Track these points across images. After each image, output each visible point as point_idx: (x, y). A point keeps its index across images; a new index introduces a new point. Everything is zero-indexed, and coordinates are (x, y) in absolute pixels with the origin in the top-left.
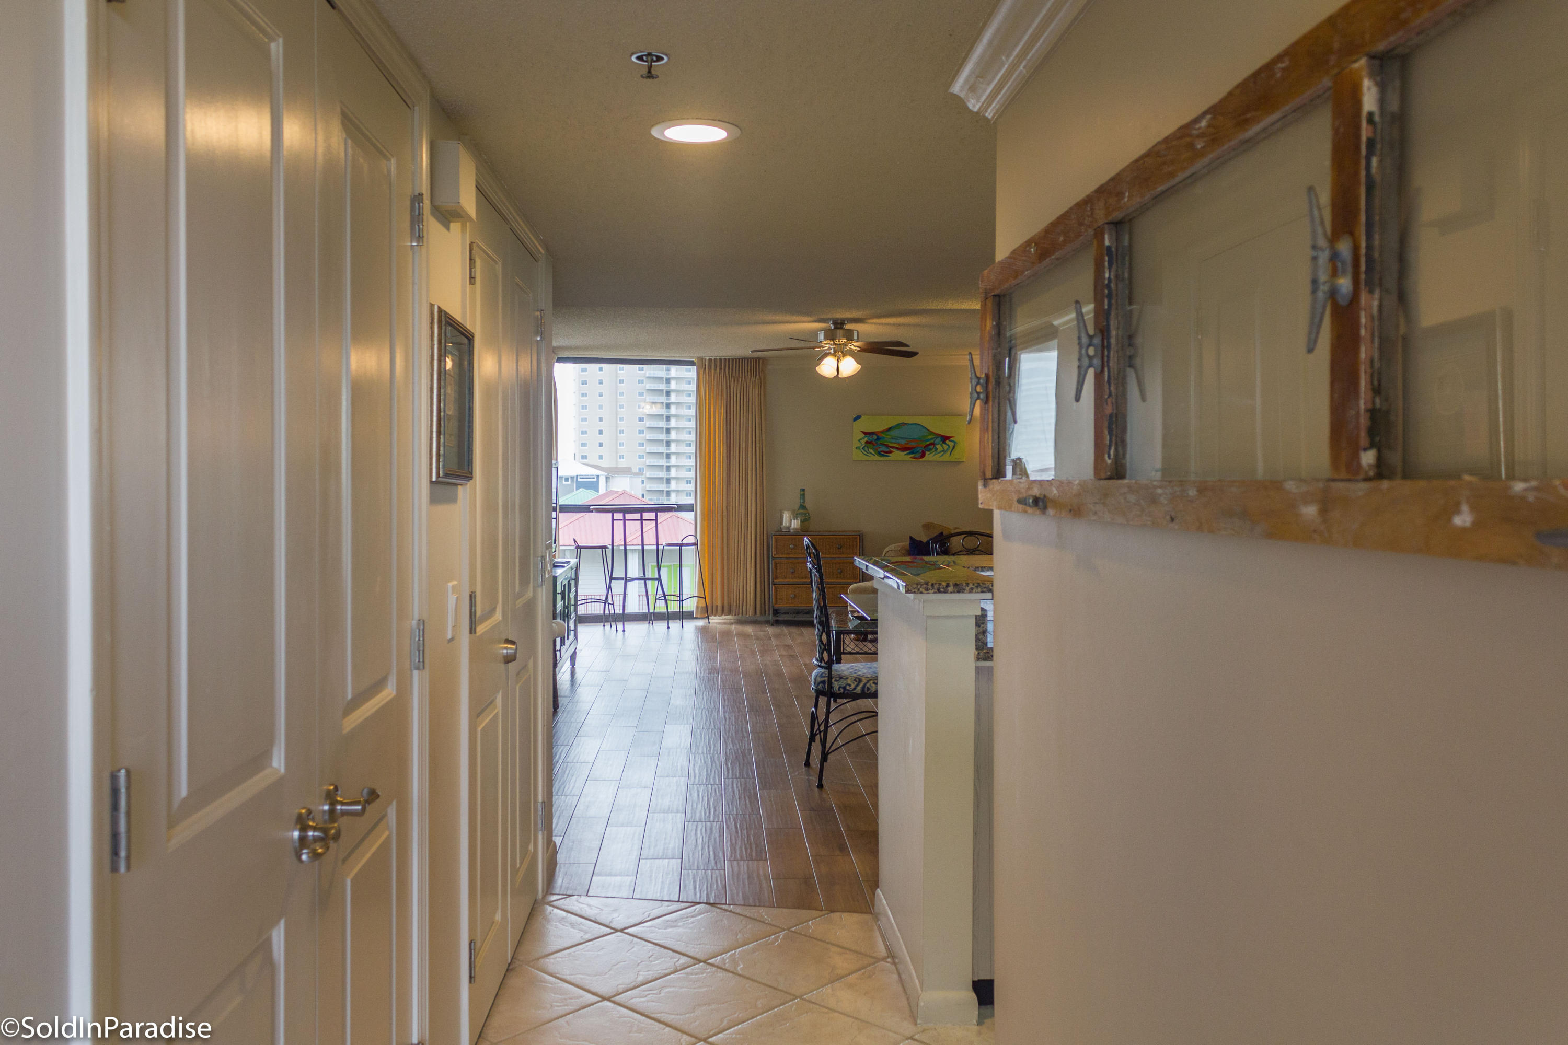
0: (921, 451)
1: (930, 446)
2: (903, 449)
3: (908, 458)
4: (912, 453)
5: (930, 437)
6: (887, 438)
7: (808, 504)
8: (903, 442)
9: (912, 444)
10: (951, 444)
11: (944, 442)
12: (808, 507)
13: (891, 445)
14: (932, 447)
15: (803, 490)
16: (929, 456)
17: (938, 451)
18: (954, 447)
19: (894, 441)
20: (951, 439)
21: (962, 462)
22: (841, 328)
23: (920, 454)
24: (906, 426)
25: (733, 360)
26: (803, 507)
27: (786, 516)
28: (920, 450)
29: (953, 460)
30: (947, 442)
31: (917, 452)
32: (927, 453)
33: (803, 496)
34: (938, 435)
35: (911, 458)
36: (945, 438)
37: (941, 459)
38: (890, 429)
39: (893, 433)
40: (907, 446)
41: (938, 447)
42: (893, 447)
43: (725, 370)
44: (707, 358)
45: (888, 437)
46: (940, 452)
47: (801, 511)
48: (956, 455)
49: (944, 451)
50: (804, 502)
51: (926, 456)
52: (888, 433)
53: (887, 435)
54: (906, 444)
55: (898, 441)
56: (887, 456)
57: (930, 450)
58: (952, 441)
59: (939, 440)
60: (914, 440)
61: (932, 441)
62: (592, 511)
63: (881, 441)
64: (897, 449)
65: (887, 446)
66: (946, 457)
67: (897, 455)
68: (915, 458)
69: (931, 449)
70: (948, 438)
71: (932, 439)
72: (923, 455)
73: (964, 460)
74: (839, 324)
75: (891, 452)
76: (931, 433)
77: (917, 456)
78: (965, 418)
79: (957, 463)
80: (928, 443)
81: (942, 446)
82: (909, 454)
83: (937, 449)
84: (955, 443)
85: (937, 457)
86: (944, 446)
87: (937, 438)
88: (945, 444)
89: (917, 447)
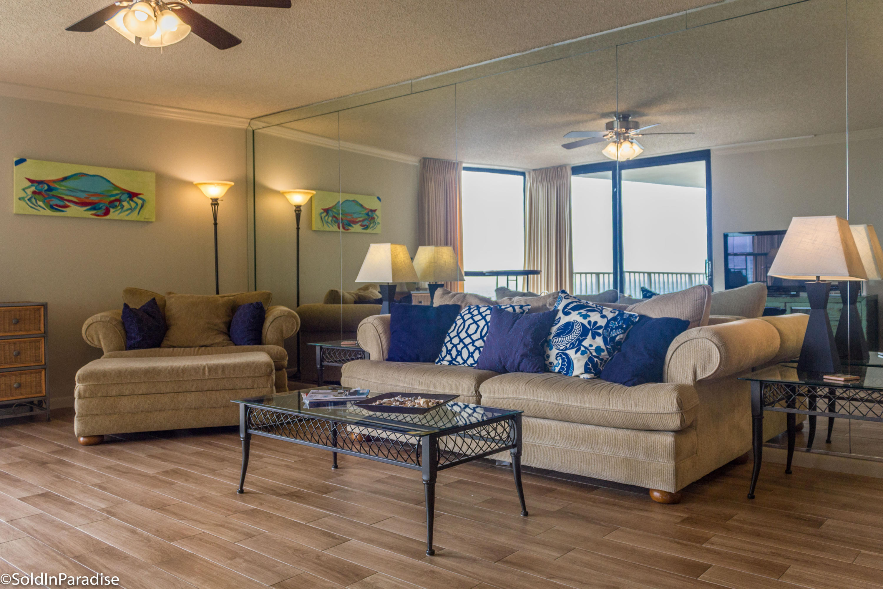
0: (104, 208)
1: (115, 203)
2: (82, 204)
3: (89, 214)
4: (94, 209)
5: (115, 192)
6: (61, 190)
8: (83, 196)
9: (94, 199)
10: (140, 202)
11: (131, 199)
13: (66, 198)
14: (117, 203)
16: (114, 214)
17: (125, 208)
18: (142, 206)
19: (67, 192)
20: (140, 196)
21: (151, 222)
23: (104, 211)
24: (84, 179)
28: (103, 206)
29: (142, 219)
30: (135, 199)
31: (100, 208)
32: (112, 210)
34: (125, 191)
35: (92, 214)
36: (132, 195)
38: (65, 179)
39: (69, 184)
40: (87, 201)
41: (125, 204)
42: (69, 201)
45: (63, 188)
46: (127, 210)
48: (144, 214)
49: (132, 209)
51: (111, 213)
52: (63, 183)
53: (61, 186)
54: (86, 198)
55: (75, 194)
56: (63, 211)
57: (115, 207)
58: (140, 199)
59: (125, 196)
60: (96, 194)
61: (118, 197)
63: (54, 193)
64: (75, 203)
65: (62, 199)
66: (134, 216)
67: (74, 211)
68: (98, 215)
70: (136, 195)
71: (117, 194)
72: (107, 212)
73: (153, 220)
75: (66, 206)
76: (116, 187)
77: (100, 212)
78: (154, 175)
79: (147, 223)
80: (113, 198)
81: (128, 203)
82: (90, 210)
83: (123, 207)
84: (144, 200)
85: (124, 216)
86: (131, 203)
87: (123, 194)
88: (132, 201)
89: (99, 202)
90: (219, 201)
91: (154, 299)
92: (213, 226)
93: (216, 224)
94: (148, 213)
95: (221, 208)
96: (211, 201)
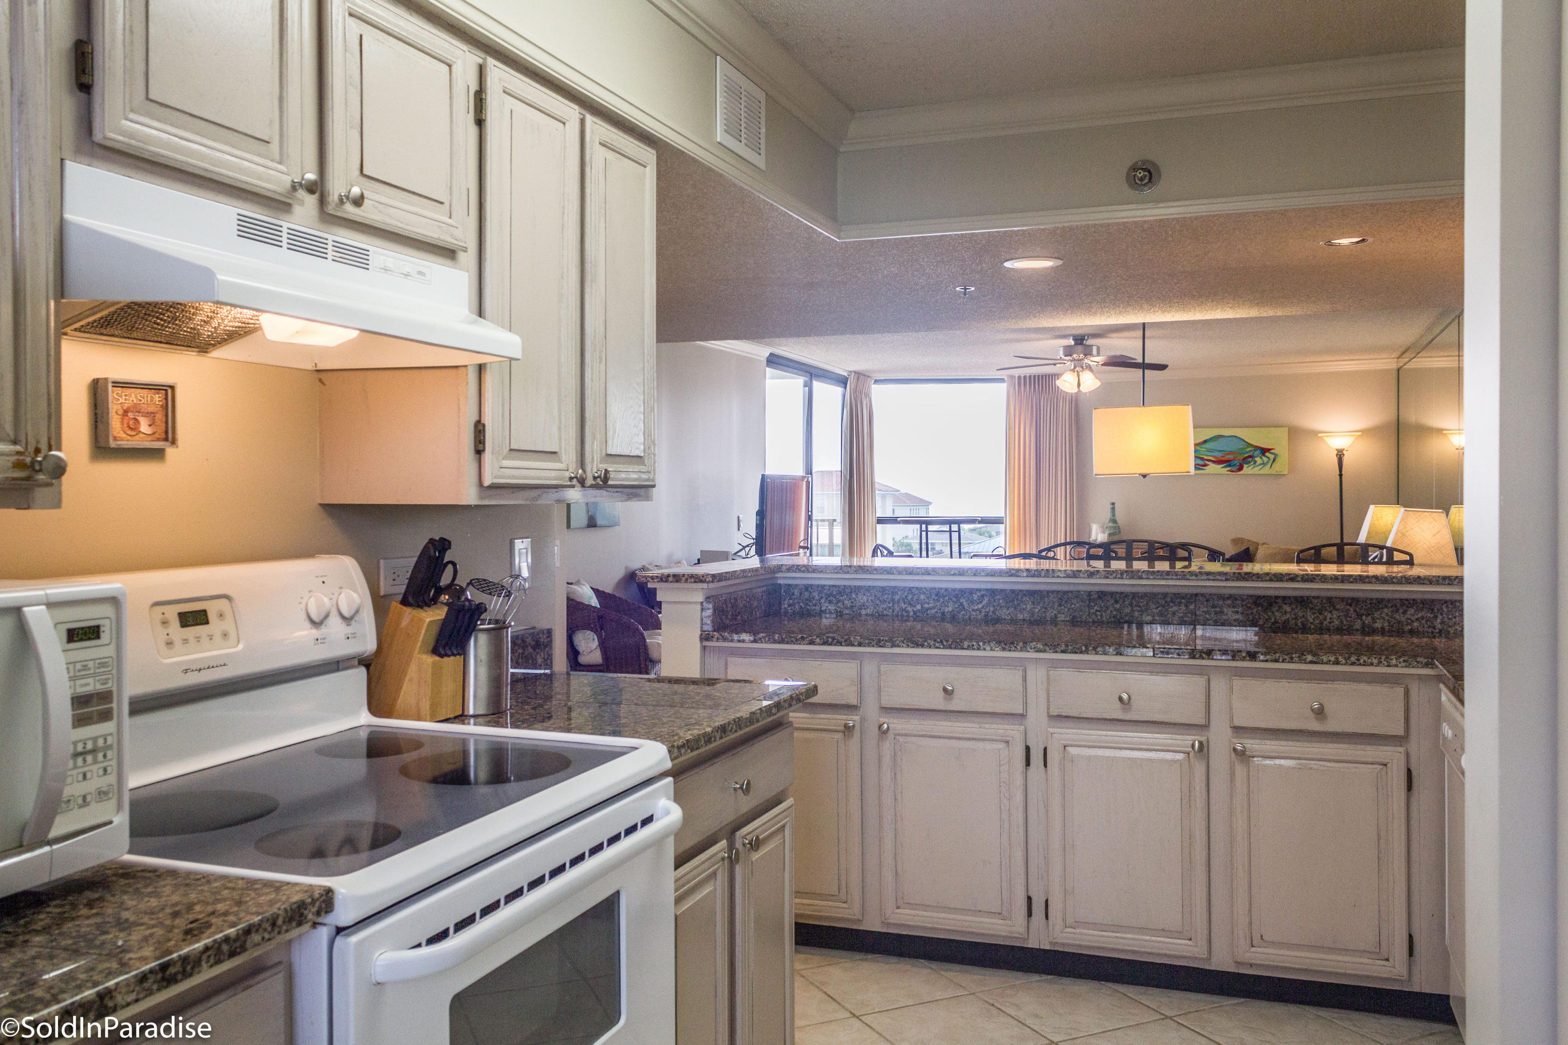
0: (1239, 464)
1: (1249, 459)
2: (1219, 462)
3: (1225, 471)
4: (1230, 466)
5: (1248, 450)
6: (1202, 451)
7: (1119, 517)
8: (1219, 455)
9: (1229, 457)
10: (1272, 457)
11: (1263, 454)
12: (1118, 521)
13: (1206, 458)
15: (1113, 504)
16: (1247, 469)
17: (1257, 464)
18: (1274, 460)
19: (1208, 453)
20: (1272, 451)
21: (1284, 475)
22: (1081, 344)
23: (1238, 467)
24: (1220, 440)
25: (1042, 376)
26: (1114, 521)
27: (1095, 528)
28: (1237, 462)
29: (1274, 473)
30: (1267, 454)
31: (1235, 465)
32: (1245, 466)
33: (1113, 509)
34: (1257, 448)
35: (1227, 471)
36: (1264, 451)
37: (1262, 472)
38: (1205, 442)
39: (1209, 445)
40: (1223, 459)
41: (1257, 459)
42: (1209, 460)
43: (1035, 386)
44: (1017, 376)
45: (1203, 449)
46: (1260, 465)
47: (1111, 524)
48: (1277, 467)
49: (1264, 464)
50: (1114, 516)
51: (1244, 468)
52: (1204, 446)
54: (1222, 456)
55: (1213, 454)
56: (1202, 469)
57: (1248, 463)
58: (1272, 453)
59: (1258, 452)
60: (1231, 453)
61: (1251, 454)
62: (899, 523)
64: (1214, 462)
65: (1202, 459)
66: (1266, 470)
67: (1213, 468)
68: (1232, 471)
69: (1250, 462)
70: (1268, 450)
71: (1250, 451)
72: (1241, 468)
73: (1286, 473)
74: (1080, 340)
75: (1206, 465)
76: (1250, 445)
77: (1234, 469)
78: (1287, 429)
79: (1279, 476)
80: (1246, 455)
81: (1261, 458)
82: (1226, 467)
83: (1255, 462)
84: (1276, 455)
85: (1256, 470)
86: (1264, 458)
87: (1255, 450)
88: (1265, 456)
89: (1234, 459)
90: (1344, 452)
91: (1248, 549)
92: (1338, 477)
93: (1341, 475)
94: (1281, 466)
95: (1346, 460)
96: (1336, 452)
